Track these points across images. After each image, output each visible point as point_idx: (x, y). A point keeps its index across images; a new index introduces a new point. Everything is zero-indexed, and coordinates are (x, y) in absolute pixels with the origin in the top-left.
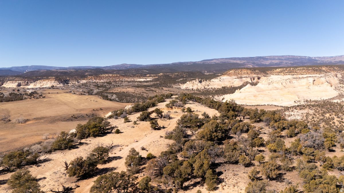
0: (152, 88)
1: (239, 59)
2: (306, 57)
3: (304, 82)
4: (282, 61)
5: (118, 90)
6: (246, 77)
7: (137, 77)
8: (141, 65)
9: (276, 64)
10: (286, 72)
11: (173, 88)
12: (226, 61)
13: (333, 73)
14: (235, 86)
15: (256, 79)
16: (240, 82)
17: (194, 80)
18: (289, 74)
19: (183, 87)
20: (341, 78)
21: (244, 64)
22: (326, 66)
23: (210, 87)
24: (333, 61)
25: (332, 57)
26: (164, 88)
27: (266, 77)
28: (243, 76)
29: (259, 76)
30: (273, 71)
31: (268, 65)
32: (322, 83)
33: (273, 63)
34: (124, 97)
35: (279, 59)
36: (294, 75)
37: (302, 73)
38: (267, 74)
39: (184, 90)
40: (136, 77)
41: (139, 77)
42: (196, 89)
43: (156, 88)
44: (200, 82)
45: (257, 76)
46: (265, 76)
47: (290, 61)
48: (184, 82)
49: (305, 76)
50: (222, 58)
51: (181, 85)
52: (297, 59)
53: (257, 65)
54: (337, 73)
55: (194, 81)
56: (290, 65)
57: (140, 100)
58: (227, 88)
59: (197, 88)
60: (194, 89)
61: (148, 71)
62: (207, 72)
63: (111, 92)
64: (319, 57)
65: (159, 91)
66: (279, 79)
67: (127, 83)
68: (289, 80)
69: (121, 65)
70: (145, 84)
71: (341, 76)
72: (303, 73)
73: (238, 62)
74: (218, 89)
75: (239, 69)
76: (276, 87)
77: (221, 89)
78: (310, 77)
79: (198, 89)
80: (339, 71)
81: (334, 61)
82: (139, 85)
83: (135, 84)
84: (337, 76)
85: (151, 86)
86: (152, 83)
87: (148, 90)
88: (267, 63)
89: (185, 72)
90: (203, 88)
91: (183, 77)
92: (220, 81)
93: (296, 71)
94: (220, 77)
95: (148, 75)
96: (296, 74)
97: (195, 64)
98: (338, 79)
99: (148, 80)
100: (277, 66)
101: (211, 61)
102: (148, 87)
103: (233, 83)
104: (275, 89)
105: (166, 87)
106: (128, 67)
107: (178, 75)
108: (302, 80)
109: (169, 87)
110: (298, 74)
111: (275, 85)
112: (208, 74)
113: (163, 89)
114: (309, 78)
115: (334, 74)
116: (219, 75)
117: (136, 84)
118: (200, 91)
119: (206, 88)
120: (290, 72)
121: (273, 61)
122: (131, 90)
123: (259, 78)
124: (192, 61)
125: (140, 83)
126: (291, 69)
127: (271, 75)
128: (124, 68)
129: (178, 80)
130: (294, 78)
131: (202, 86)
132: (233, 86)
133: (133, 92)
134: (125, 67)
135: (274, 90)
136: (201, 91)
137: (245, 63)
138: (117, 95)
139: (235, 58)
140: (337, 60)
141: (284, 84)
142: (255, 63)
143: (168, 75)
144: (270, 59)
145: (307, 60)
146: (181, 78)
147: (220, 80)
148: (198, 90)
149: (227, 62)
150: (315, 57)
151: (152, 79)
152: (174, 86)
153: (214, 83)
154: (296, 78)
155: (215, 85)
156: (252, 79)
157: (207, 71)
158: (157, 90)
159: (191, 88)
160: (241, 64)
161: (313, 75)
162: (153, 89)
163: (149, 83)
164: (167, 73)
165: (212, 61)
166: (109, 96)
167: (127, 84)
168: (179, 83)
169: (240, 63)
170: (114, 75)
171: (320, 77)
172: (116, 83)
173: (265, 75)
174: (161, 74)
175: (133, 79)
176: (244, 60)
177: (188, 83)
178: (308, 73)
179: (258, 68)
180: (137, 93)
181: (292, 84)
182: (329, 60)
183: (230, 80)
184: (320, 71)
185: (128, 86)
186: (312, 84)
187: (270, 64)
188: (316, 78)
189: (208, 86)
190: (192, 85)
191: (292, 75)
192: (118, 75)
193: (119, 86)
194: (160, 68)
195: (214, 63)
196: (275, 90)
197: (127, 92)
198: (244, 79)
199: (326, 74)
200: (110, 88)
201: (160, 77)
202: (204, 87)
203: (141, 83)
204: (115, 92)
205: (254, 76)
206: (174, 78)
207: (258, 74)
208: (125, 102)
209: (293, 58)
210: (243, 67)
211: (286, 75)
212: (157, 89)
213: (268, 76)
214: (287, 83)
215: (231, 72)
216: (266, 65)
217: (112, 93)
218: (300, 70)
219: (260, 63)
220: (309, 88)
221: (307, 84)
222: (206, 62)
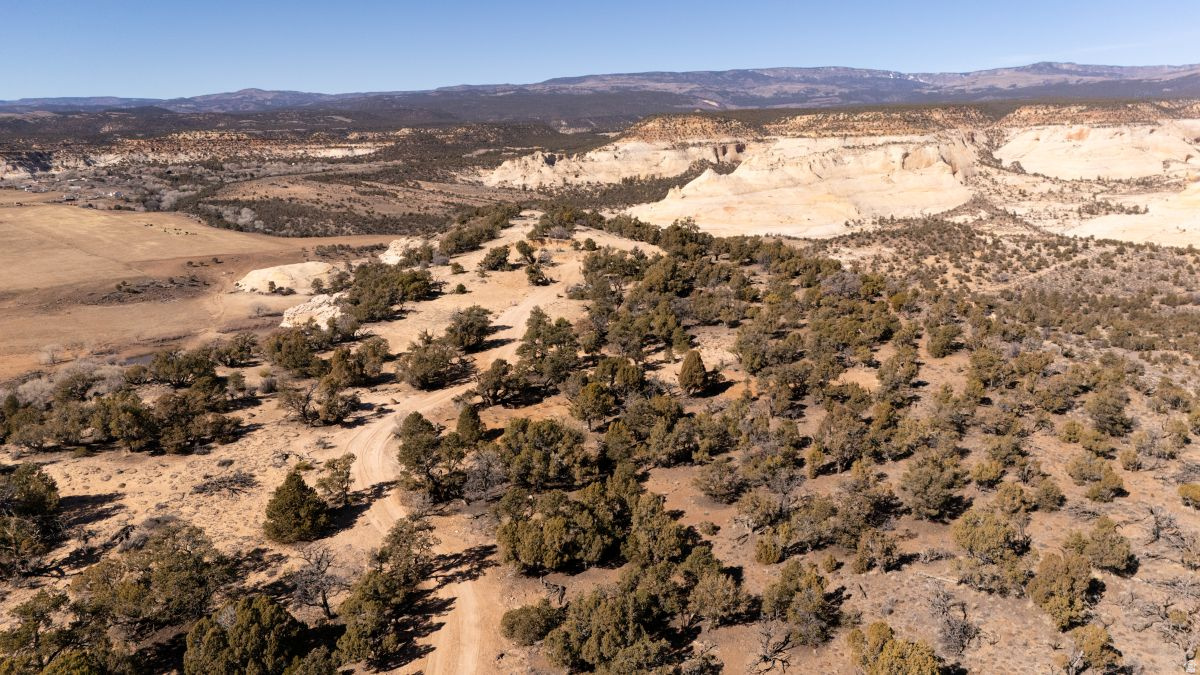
0: (379, 185)
1: (675, 77)
2: (888, 73)
3: (875, 159)
4: (814, 86)
5: (254, 193)
6: (700, 144)
7: (318, 142)
8: (320, 95)
9: (796, 98)
10: (825, 126)
11: (454, 182)
12: (632, 84)
13: (963, 130)
14: (665, 176)
15: (731, 152)
16: (681, 162)
17: (526, 153)
18: (833, 135)
19: (492, 178)
20: (984, 146)
21: (689, 98)
22: (945, 108)
23: (583, 179)
24: (969, 89)
25: (967, 74)
26: (423, 184)
27: (761, 144)
28: (690, 142)
29: (740, 139)
30: (785, 123)
31: (768, 99)
32: (929, 164)
33: (786, 93)
34: (286, 218)
35: (807, 81)
36: (848, 139)
37: (872, 132)
38: (767, 133)
39: (494, 190)
40: (311, 143)
41: (325, 142)
42: (535, 187)
43: (392, 183)
44: (550, 162)
45: (735, 139)
46: (759, 141)
47: (840, 86)
48: (493, 162)
49: (880, 140)
50: (616, 75)
51: (481, 171)
52: (862, 81)
53: (735, 101)
54: (975, 131)
55: (528, 158)
56: (839, 100)
57: (344, 228)
58: (639, 181)
59: (541, 183)
60: (528, 188)
61: (349, 121)
62: (570, 126)
63: (232, 198)
64: (927, 75)
65: (408, 194)
66: (803, 152)
67: (282, 164)
68: (832, 154)
69: (239, 93)
70: (352, 168)
71: (985, 139)
72: (875, 132)
73: (672, 87)
74: (609, 185)
75: (676, 115)
76: (792, 179)
77: (618, 185)
78: (895, 143)
79: (544, 188)
80: (981, 124)
81: (972, 87)
82: (330, 173)
83: (315, 170)
84: (973, 140)
85: (376, 176)
86: (376, 166)
87: (368, 189)
88: (767, 92)
89: (492, 125)
90: (560, 183)
91: (485, 144)
92: (616, 157)
93: (856, 124)
94: (616, 144)
95: (354, 136)
96: (853, 133)
97: (521, 96)
98: (976, 149)
99: (359, 152)
100: (798, 102)
101: (579, 85)
102: (363, 179)
103: (657, 165)
104: (790, 183)
105: (429, 180)
106: (268, 103)
107: (466, 136)
108: (872, 153)
109: (438, 180)
110: (860, 133)
111: (791, 170)
112: (571, 131)
113: (419, 188)
114: (892, 148)
115: (967, 131)
116: (612, 135)
117: (318, 168)
118: (550, 194)
119: (570, 185)
120: (836, 128)
121: (787, 87)
122: (304, 192)
123: (740, 149)
124: (511, 83)
125: (329, 166)
126: (841, 117)
127: (779, 138)
128: (251, 108)
129: (470, 155)
130: (849, 147)
131: (556, 175)
132: (657, 177)
133: (315, 197)
134: (254, 100)
135: (785, 187)
136: (555, 192)
137: (696, 94)
138: (254, 210)
139: (662, 74)
140: (982, 84)
141: (817, 167)
142: (728, 93)
143: (431, 136)
144: (778, 80)
145: (890, 83)
146: (481, 147)
147: (617, 155)
148: (542, 189)
149: (635, 88)
150: (915, 75)
151: (372, 151)
152: (459, 177)
153: (597, 166)
154: (854, 147)
155: (599, 172)
156: (720, 152)
157: (566, 121)
158: (398, 191)
159: (518, 182)
160: (680, 94)
161: (905, 138)
162: (385, 187)
163: (365, 165)
164: (427, 126)
165: (583, 85)
166: (228, 214)
167: (283, 170)
168: (477, 167)
169: (678, 92)
170: (226, 137)
171: (923, 145)
172: (241, 167)
173: (759, 138)
174: (406, 131)
175: (301, 152)
176: (692, 82)
177: (506, 164)
178: (888, 131)
179: (736, 112)
180: (330, 203)
181: (840, 167)
182: (958, 84)
183: (649, 155)
184: (926, 124)
185: (292, 178)
186: (898, 165)
187: (777, 99)
188: (911, 146)
189: (577, 176)
190: (522, 172)
191: (842, 136)
192: (245, 137)
193: (252, 175)
194: (394, 106)
195: (590, 92)
196: (790, 187)
197: (290, 199)
198: (693, 150)
199: (941, 133)
200: (222, 184)
201: (404, 141)
202: (564, 180)
203: (335, 166)
204: (245, 198)
205: (726, 139)
206: (455, 147)
207: (736, 132)
208: (293, 236)
209: (848, 77)
210: (687, 106)
211: (825, 136)
212: (399, 188)
213: (768, 141)
214: (825, 163)
215: (650, 125)
216: (762, 100)
217: (236, 202)
218: (868, 120)
219: (742, 95)
220: (890, 181)
221: (885, 166)
222: (560, 89)
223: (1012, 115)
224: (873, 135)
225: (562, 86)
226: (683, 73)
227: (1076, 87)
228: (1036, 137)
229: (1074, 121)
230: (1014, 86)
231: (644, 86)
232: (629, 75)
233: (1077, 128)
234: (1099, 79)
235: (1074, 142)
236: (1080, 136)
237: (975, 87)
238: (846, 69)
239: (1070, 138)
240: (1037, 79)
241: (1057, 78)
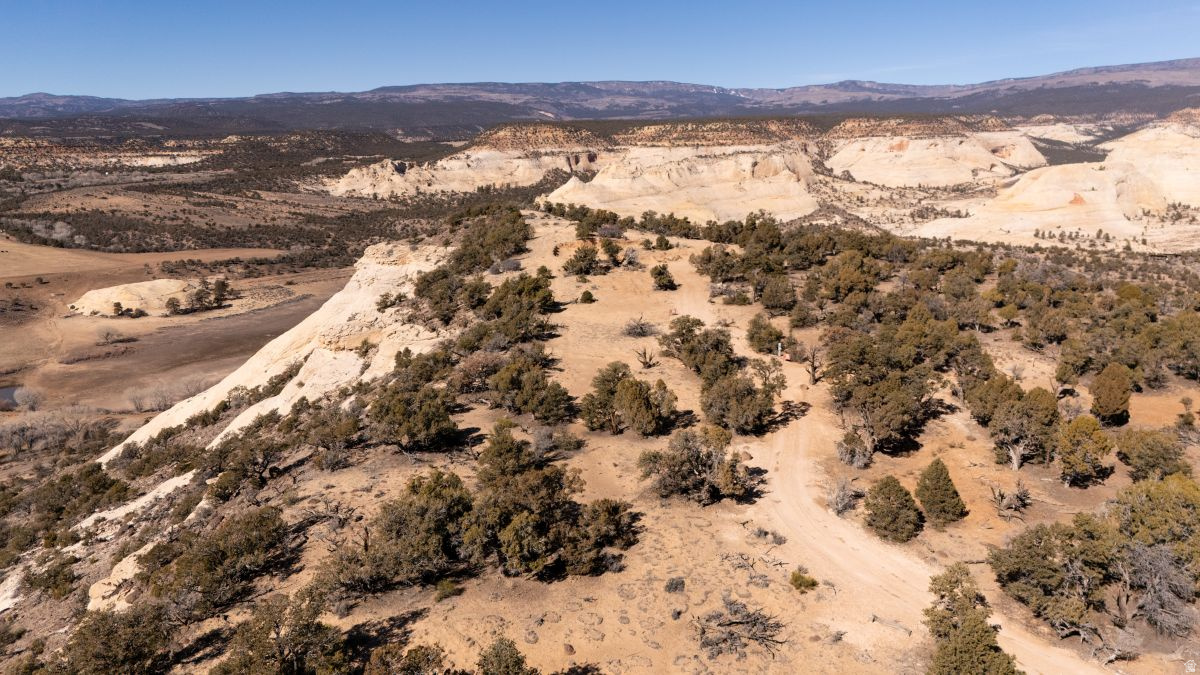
0: (214, 196)
1: (509, 88)
2: (712, 88)
3: (727, 168)
4: (643, 100)
5: (68, 205)
6: (553, 153)
7: (133, 149)
8: (120, 101)
9: (628, 110)
10: (675, 136)
11: (297, 192)
12: (465, 94)
13: (796, 141)
14: (520, 185)
15: (583, 162)
16: (535, 171)
17: (375, 161)
18: (686, 145)
19: (339, 187)
20: (816, 156)
21: (524, 108)
22: (780, 120)
23: (436, 188)
24: (786, 103)
25: (782, 90)
26: (263, 194)
27: (612, 154)
28: (543, 151)
29: (591, 149)
30: (633, 133)
31: (601, 111)
32: (776, 173)
33: (617, 106)
34: (111, 232)
35: (637, 94)
36: (700, 148)
37: (721, 141)
38: (617, 144)
39: (340, 199)
40: (126, 151)
41: (141, 149)
42: (386, 196)
43: (228, 193)
44: (401, 170)
45: (586, 149)
46: (610, 151)
47: (669, 100)
48: (339, 172)
49: (730, 150)
50: (448, 84)
51: (326, 180)
52: (688, 95)
53: (570, 112)
54: (807, 142)
55: (377, 166)
56: (669, 114)
57: (184, 242)
58: (495, 190)
59: (392, 192)
60: (380, 197)
61: (160, 128)
62: (406, 135)
63: (41, 211)
64: (748, 90)
65: (248, 205)
66: (659, 161)
67: (94, 174)
68: (686, 163)
69: (24, 98)
70: (178, 178)
71: (816, 150)
72: (724, 142)
73: (507, 98)
74: (465, 193)
75: (527, 123)
76: (653, 187)
77: (474, 194)
78: (744, 152)
79: (397, 197)
80: (810, 136)
81: (789, 102)
82: (157, 183)
83: (134, 179)
84: (806, 151)
85: (209, 186)
86: (206, 176)
87: (201, 200)
88: (600, 104)
89: (328, 133)
90: (412, 192)
91: (322, 152)
92: (469, 166)
93: (706, 134)
94: (467, 152)
95: (172, 143)
96: (704, 143)
97: (349, 104)
98: (810, 159)
99: (182, 161)
100: (632, 115)
101: (411, 94)
102: (194, 189)
103: (511, 174)
104: (652, 191)
105: (270, 190)
106: (59, 109)
107: (302, 144)
108: (723, 162)
109: (280, 189)
110: (711, 143)
111: (649, 178)
112: (410, 140)
113: (259, 198)
114: (742, 158)
115: (800, 142)
116: (457, 144)
117: (137, 178)
118: (404, 202)
119: (424, 194)
120: (688, 138)
121: (619, 100)
122: (127, 204)
123: (592, 158)
124: (336, 91)
125: (151, 176)
126: (690, 128)
127: (630, 147)
128: (40, 114)
129: (309, 164)
130: (701, 157)
131: (408, 184)
132: (513, 186)
133: (142, 209)
134: (43, 106)
135: (648, 195)
136: (409, 201)
137: (531, 105)
138: (69, 223)
139: (495, 84)
140: (798, 100)
141: (674, 175)
142: (562, 105)
143: (263, 144)
144: (609, 93)
145: (715, 97)
146: (319, 155)
147: (470, 163)
148: (394, 198)
149: (469, 97)
150: (736, 91)
151: (198, 160)
152: (302, 187)
153: (449, 174)
154: (706, 156)
155: (454, 180)
156: (573, 161)
157: (403, 130)
158: (236, 202)
159: (367, 191)
160: (514, 105)
161: (753, 148)
162: (221, 198)
163: (192, 174)
164: (256, 133)
165: (415, 94)
166: (39, 228)
167: (96, 180)
168: (320, 176)
169: (513, 102)
170: (23, 144)
171: (770, 155)
172: (44, 178)
173: (610, 148)
174: (234, 139)
175: (114, 160)
176: (526, 93)
177: (353, 172)
178: (737, 141)
179: (572, 122)
180: (161, 215)
181: (695, 176)
182: (776, 99)
183: (502, 164)
184: (768, 136)
185: (112, 188)
186: (749, 174)
187: (611, 110)
188: (760, 156)
189: (429, 185)
190: (370, 180)
191: (694, 145)
192: (45, 144)
193: (59, 186)
194: (210, 113)
195: (423, 101)
196: (652, 195)
197: (113, 212)
198: (546, 159)
199: (782, 143)
200: (25, 197)
201: (233, 149)
202: (417, 188)
203: (158, 176)
204: (58, 210)
205: (578, 149)
206: (291, 155)
207: (587, 142)
208: (127, 251)
209: (675, 91)
210: (524, 117)
211: (678, 145)
212: (237, 199)
213: (618, 151)
214: (680, 171)
215: (501, 134)
216: (595, 112)
217: (46, 215)
218: (716, 130)
219: (577, 107)
220: (741, 189)
221: (737, 174)
222: (391, 97)
223: (838, 127)
224: (722, 144)
225: (393, 94)
226: (517, 84)
227: (879, 103)
228: (861, 148)
229: (895, 133)
230: (825, 102)
231: (478, 96)
232: (462, 84)
233: (897, 140)
234: (897, 97)
235: (895, 152)
236: (901, 147)
237: (792, 102)
238: (673, 83)
239: (892, 148)
240: (845, 96)
241: (861, 95)
